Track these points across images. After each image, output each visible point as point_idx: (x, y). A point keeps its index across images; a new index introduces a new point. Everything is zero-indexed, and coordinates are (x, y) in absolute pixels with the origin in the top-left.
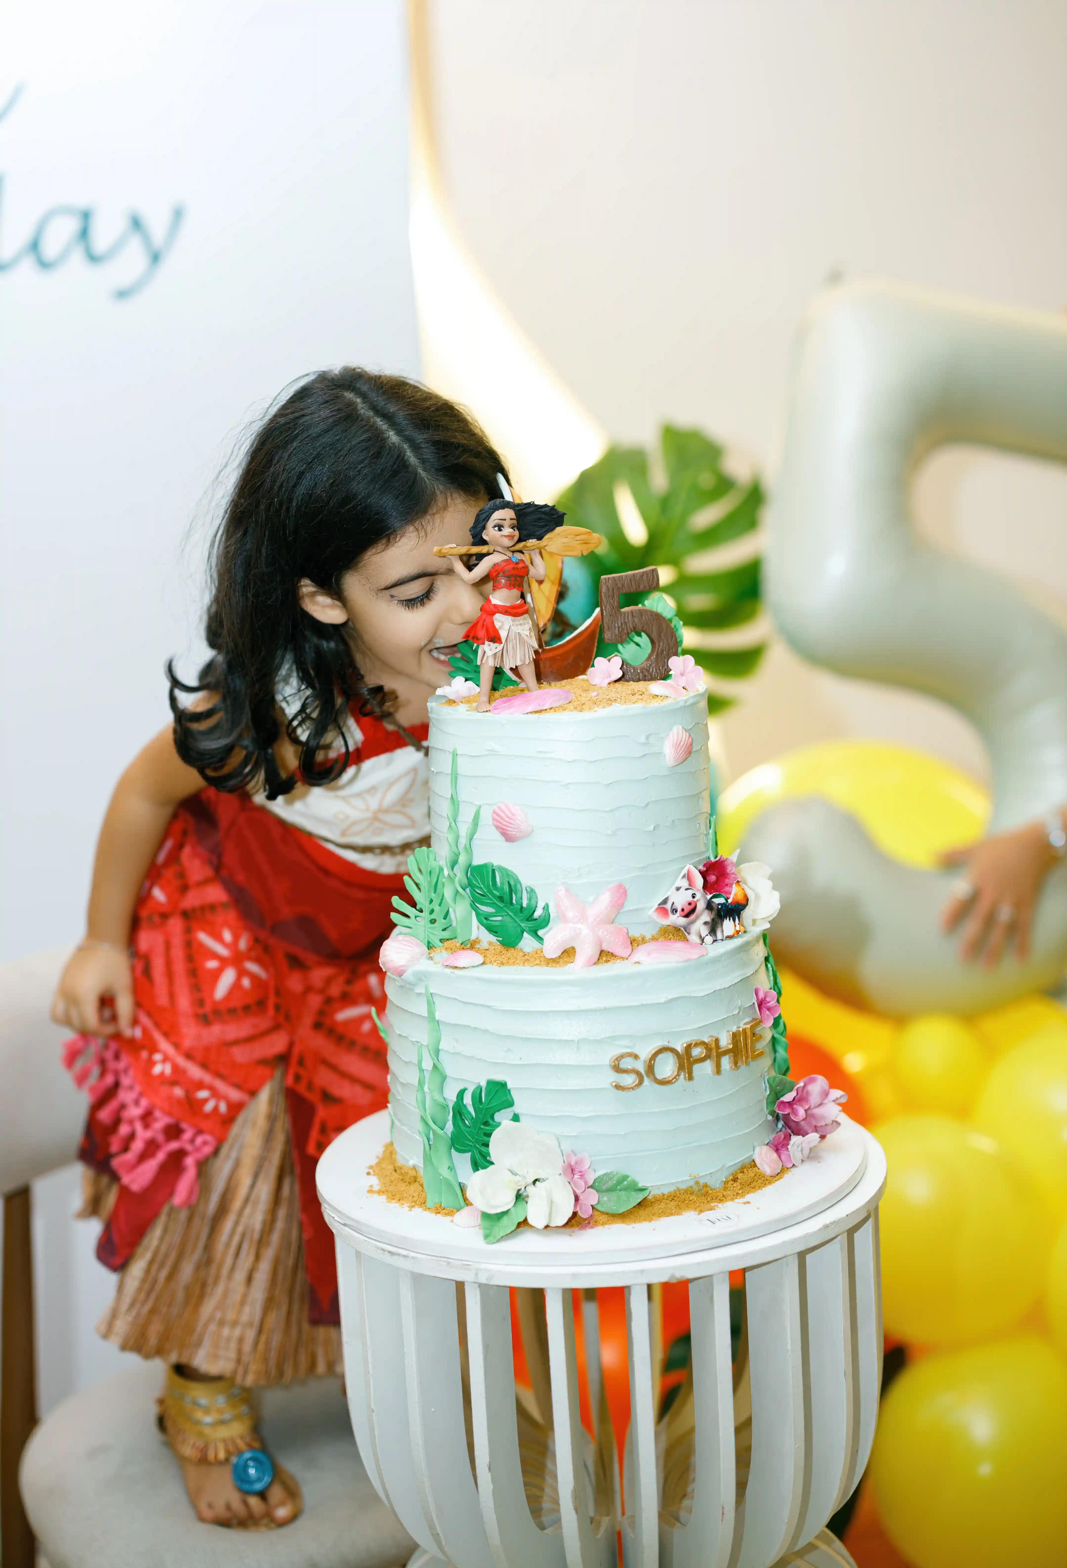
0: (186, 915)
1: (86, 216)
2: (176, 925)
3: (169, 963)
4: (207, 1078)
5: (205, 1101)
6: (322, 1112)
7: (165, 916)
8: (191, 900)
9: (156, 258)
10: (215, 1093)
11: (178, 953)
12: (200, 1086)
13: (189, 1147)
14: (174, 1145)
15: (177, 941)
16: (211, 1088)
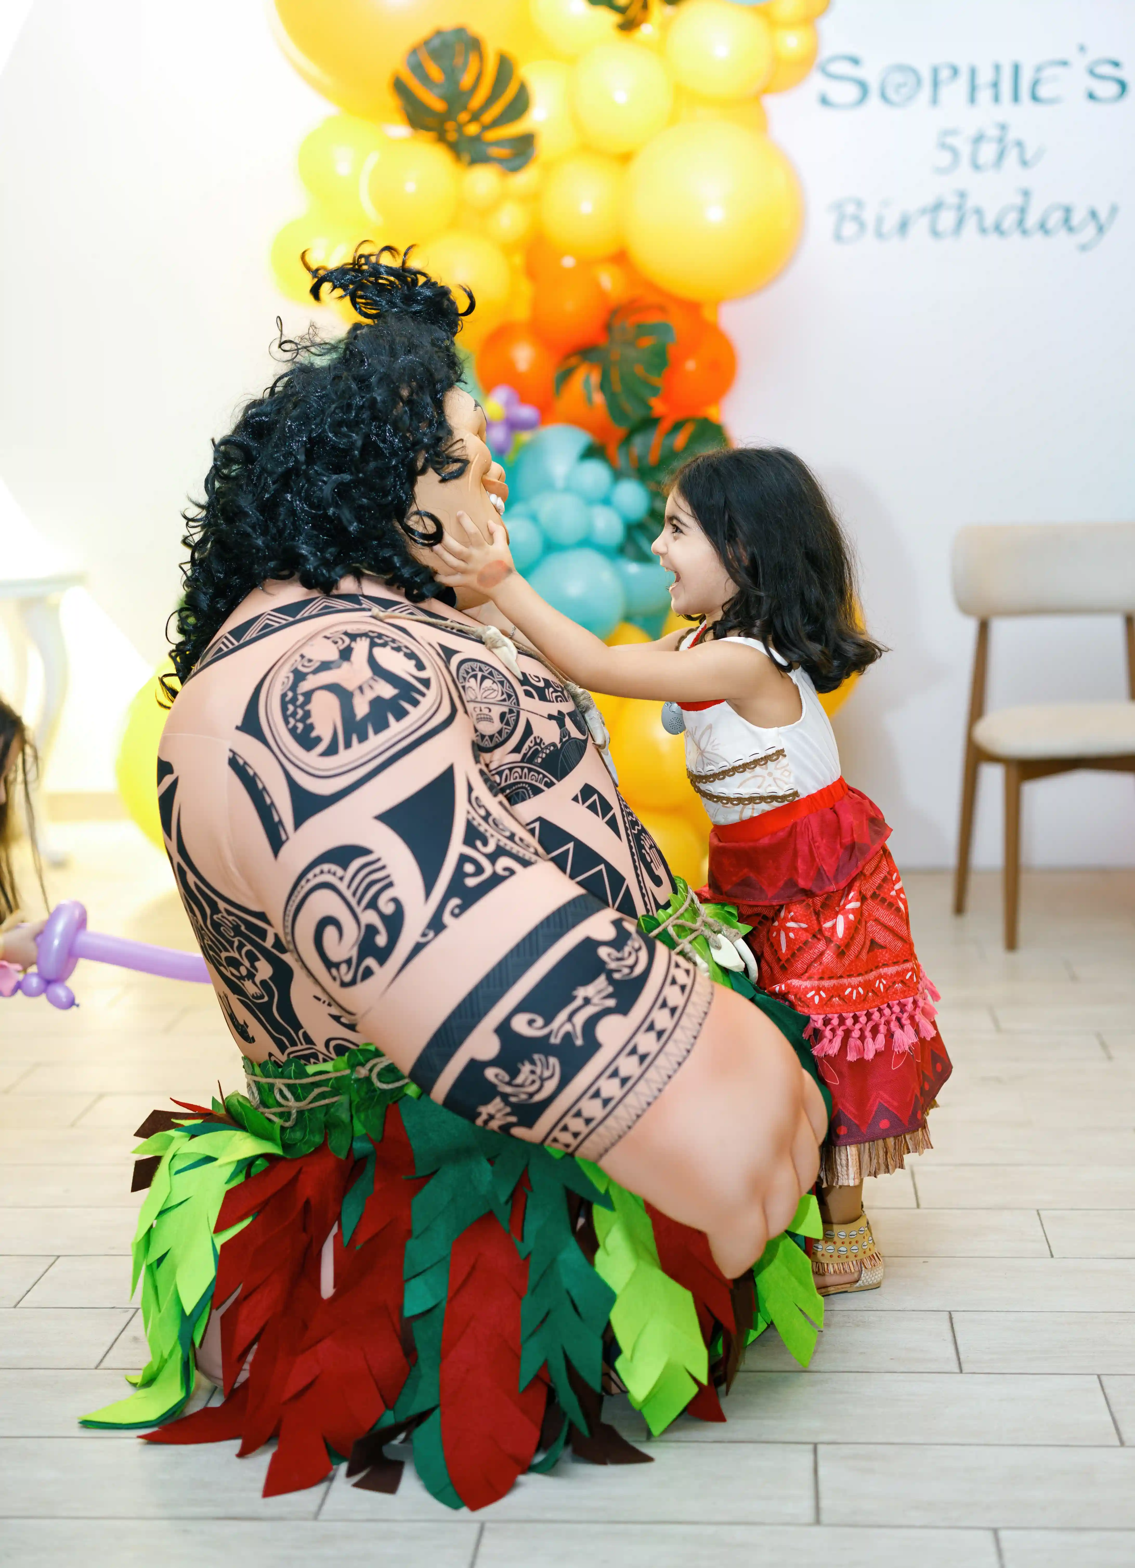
1: (1068, 210)
9: (1102, 230)
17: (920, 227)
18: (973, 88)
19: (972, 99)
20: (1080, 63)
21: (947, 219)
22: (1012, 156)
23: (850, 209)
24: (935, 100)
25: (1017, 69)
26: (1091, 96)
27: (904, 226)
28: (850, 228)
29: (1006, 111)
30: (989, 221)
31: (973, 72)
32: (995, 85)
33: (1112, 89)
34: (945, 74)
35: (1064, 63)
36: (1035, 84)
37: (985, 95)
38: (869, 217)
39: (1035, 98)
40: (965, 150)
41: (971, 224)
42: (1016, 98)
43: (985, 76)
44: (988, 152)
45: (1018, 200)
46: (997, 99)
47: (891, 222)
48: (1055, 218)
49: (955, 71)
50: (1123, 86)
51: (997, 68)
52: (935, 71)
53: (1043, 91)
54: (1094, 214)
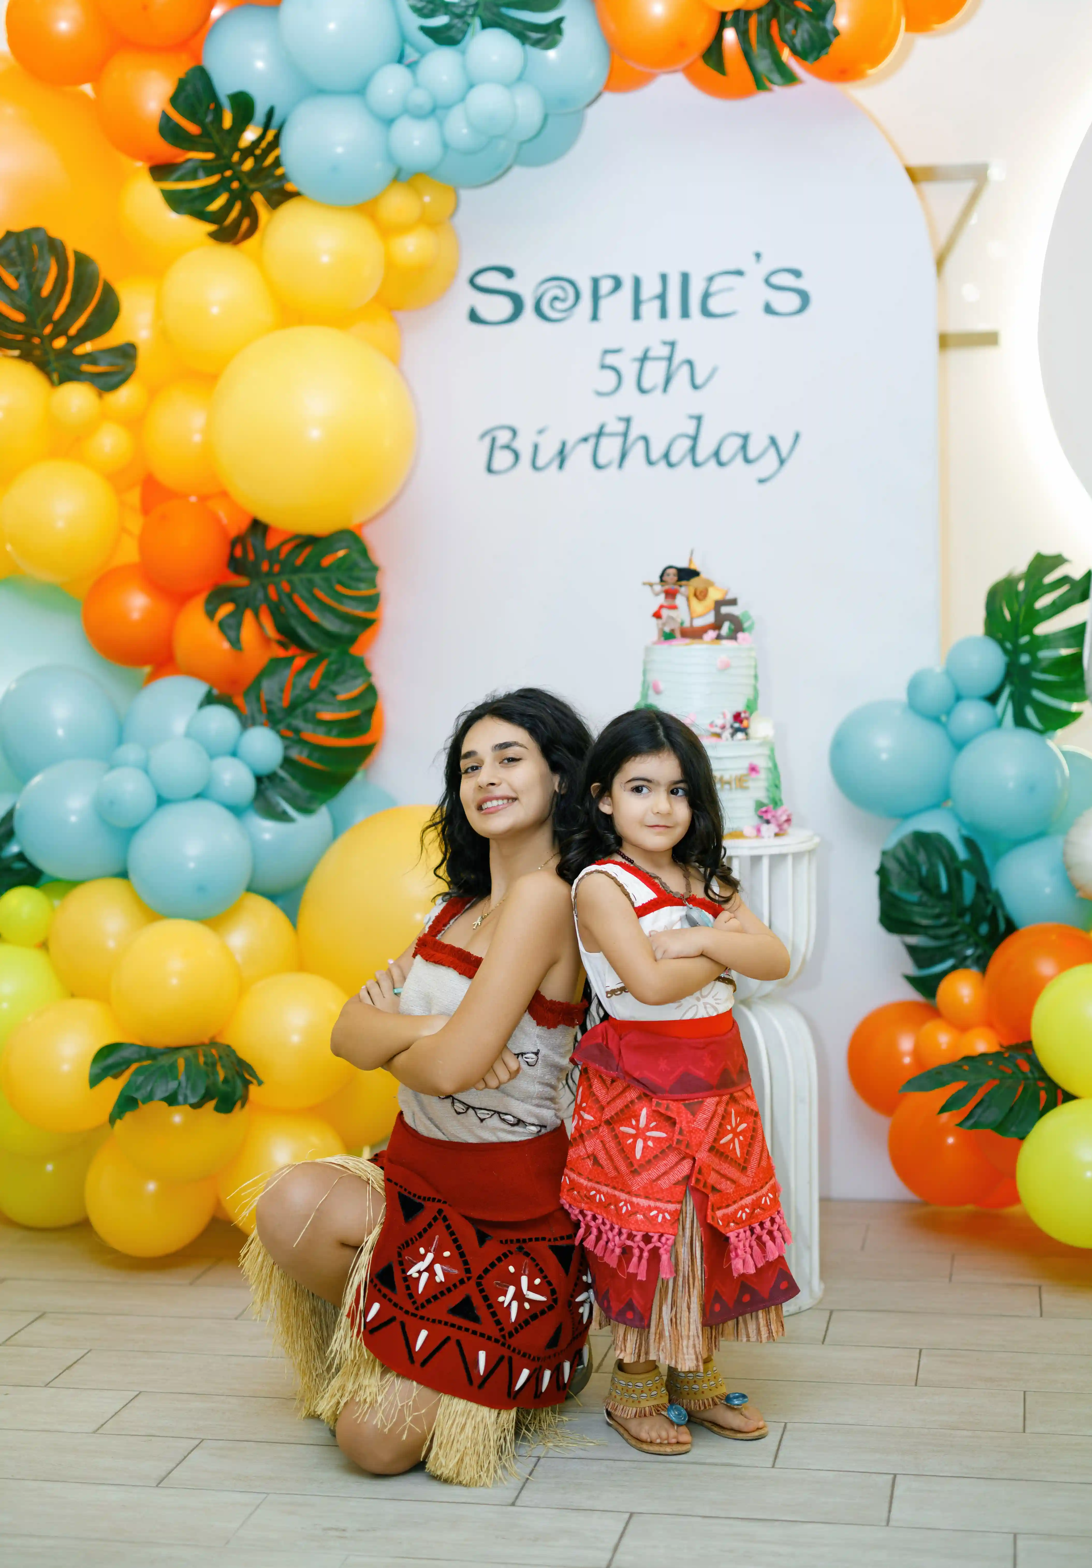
0: (608, 1123)
1: (745, 438)
2: (604, 1130)
3: (607, 1152)
4: (652, 1204)
5: (657, 1216)
6: (712, 1198)
7: (596, 1128)
8: (608, 1113)
9: (782, 462)
10: (660, 1210)
11: (611, 1145)
12: (650, 1209)
13: (659, 1244)
14: (651, 1246)
15: (608, 1138)
16: (656, 1208)
17: (581, 456)
18: (637, 302)
19: (637, 316)
20: (756, 272)
21: (610, 449)
22: (682, 376)
23: (504, 437)
24: (595, 317)
25: (685, 278)
26: (769, 309)
27: (562, 456)
28: (503, 459)
29: (674, 327)
30: (656, 452)
31: (637, 282)
32: (662, 297)
33: (792, 302)
34: (606, 286)
35: (740, 273)
36: (706, 296)
37: (650, 309)
38: (524, 446)
39: (706, 312)
40: (630, 371)
41: (637, 452)
42: (685, 313)
43: (650, 288)
44: (654, 373)
45: (690, 427)
46: (663, 314)
47: (548, 452)
48: (731, 447)
49: (618, 283)
50: (805, 298)
51: (664, 278)
52: (596, 282)
53: (714, 305)
54: (773, 441)
